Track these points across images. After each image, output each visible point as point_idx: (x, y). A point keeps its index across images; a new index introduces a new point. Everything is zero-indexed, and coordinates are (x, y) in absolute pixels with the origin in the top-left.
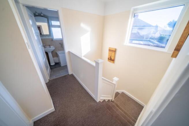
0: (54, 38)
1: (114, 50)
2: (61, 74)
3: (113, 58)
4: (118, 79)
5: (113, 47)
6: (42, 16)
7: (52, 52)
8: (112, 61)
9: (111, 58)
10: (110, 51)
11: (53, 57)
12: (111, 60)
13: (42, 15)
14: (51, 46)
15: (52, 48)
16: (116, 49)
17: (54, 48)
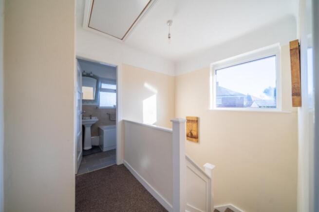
0: (101, 106)
1: (196, 120)
2: (101, 164)
3: (194, 133)
4: (214, 166)
5: (193, 114)
6: (91, 77)
7: (93, 126)
8: (194, 139)
9: (192, 134)
10: (189, 122)
11: (92, 135)
12: (193, 137)
13: (91, 75)
14: (94, 116)
15: (94, 119)
16: (197, 118)
17: (97, 120)
